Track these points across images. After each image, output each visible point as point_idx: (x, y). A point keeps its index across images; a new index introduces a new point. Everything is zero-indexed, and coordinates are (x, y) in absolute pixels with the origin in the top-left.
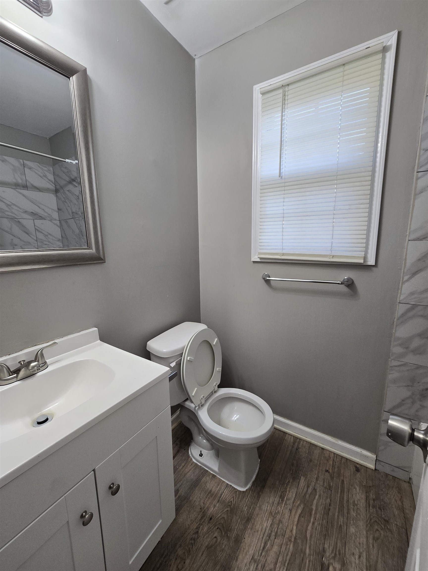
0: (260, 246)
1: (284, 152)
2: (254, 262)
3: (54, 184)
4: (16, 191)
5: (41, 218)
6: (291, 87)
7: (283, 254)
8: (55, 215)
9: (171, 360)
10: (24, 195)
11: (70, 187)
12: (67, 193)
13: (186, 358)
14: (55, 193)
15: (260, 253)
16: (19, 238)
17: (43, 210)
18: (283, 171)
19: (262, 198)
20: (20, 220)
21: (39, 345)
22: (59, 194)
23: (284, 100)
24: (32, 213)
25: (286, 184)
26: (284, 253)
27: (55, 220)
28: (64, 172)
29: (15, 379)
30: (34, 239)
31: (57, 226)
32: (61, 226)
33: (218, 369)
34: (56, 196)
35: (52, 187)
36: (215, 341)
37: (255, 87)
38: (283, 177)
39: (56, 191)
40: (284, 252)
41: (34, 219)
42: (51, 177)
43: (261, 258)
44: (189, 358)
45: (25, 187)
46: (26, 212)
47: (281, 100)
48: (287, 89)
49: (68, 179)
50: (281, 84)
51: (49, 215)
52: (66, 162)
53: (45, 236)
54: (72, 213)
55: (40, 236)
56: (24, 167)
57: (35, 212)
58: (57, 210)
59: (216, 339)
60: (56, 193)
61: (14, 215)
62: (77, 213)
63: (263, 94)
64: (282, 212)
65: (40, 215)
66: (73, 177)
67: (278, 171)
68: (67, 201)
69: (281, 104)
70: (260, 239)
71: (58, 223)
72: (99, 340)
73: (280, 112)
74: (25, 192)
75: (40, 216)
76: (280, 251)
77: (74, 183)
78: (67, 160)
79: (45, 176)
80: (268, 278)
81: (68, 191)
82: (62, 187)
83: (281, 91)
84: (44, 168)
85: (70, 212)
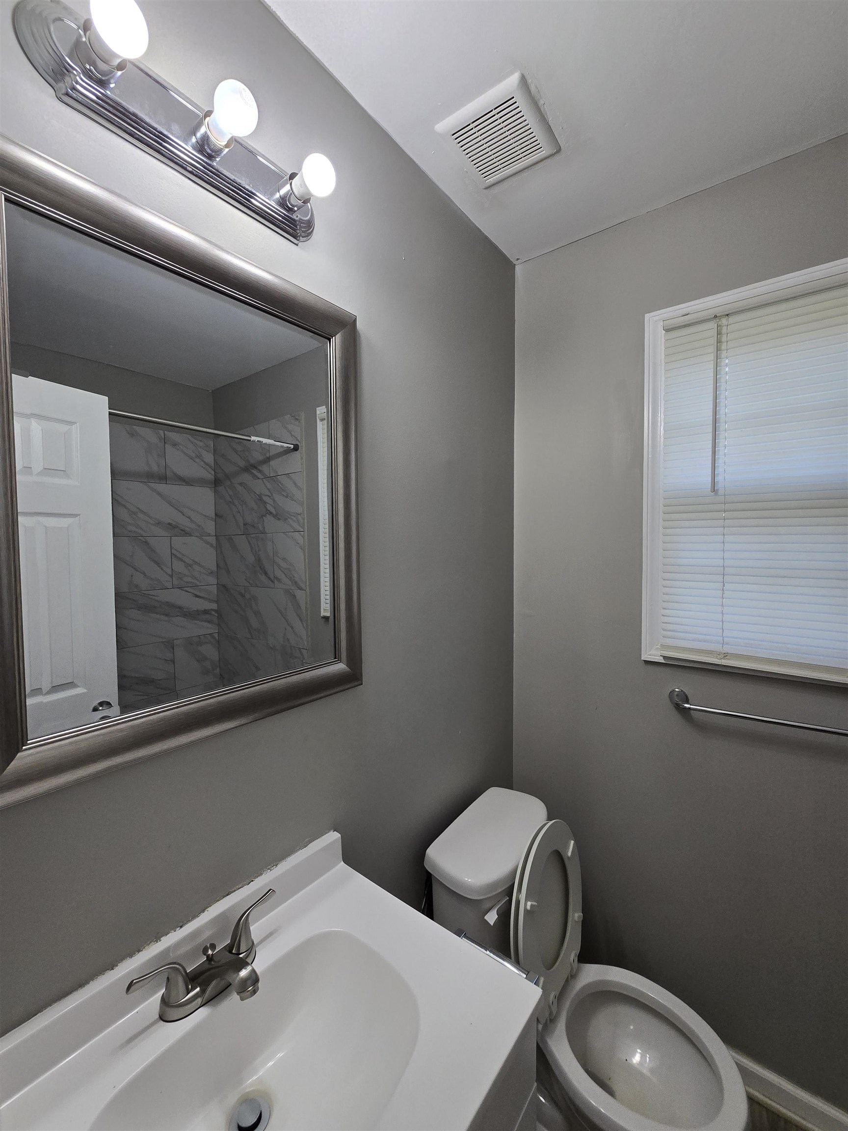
0: (664, 630)
1: (721, 442)
2: (646, 662)
3: (212, 469)
4: (149, 487)
5: (185, 533)
6: (732, 319)
7: (726, 655)
8: (210, 527)
10: (159, 494)
11: (246, 478)
12: (239, 488)
14: (214, 486)
15: (664, 647)
16: (144, 573)
17: (189, 518)
18: (719, 478)
19: (669, 531)
20: (150, 540)
22: (221, 489)
23: (719, 341)
24: (169, 524)
25: (728, 506)
26: (727, 653)
27: (209, 535)
28: (236, 451)
29: (199, 1001)
30: (166, 573)
31: (211, 545)
32: (218, 547)
33: (576, 915)
34: (216, 492)
35: (209, 475)
36: (570, 850)
37: (647, 316)
38: (721, 492)
39: (216, 483)
40: (727, 649)
41: (171, 537)
42: (209, 458)
43: (665, 657)
44: (529, 904)
45: (163, 478)
46: (159, 523)
47: (713, 341)
48: (724, 321)
49: (242, 463)
50: (712, 313)
51: (199, 526)
52: (250, 440)
53: (188, 566)
54: (245, 524)
55: (179, 567)
56: (165, 443)
57: (174, 523)
58: (214, 517)
59: (572, 842)
60: (215, 486)
61: (140, 531)
62: (253, 526)
63: (667, 330)
64: (721, 562)
65: (183, 528)
66: (252, 461)
67: (709, 479)
68: (236, 502)
69: (712, 349)
70: (663, 615)
71: (213, 540)
72: (343, 863)
73: (711, 365)
74: (162, 487)
75: (182, 530)
76: (718, 648)
77: (254, 472)
78: (253, 438)
79: (199, 456)
80: (687, 706)
81: (241, 484)
82: (228, 477)
83: (712, 325)
84: (198, 443)
85: (242, 525)
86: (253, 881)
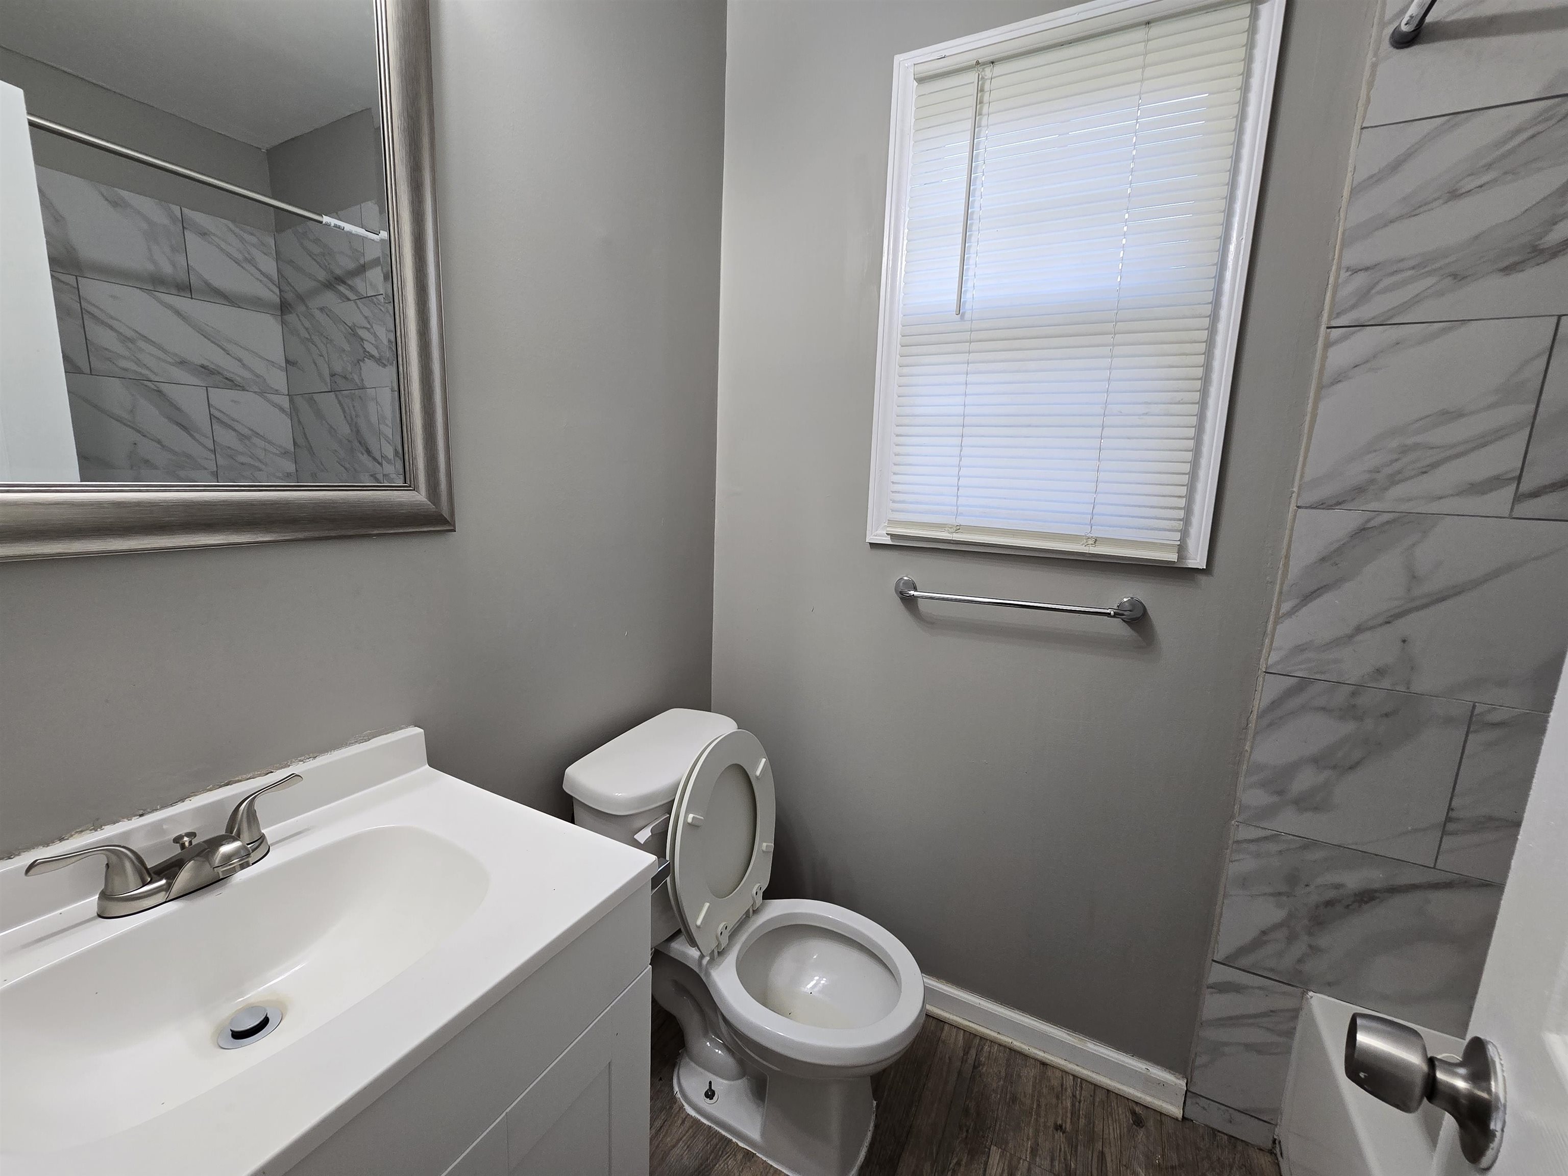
0: (894, 502)
1: (973, 246)
2: (873, 545)
3: (275, 285)
4: (155, 298)
5: (232, 384)
6: (999, 69)
7: (958, 528)
8: (278, 380)
9: (639, 823)
10: (178, 313)
11: (329, 299)
12: (317, 313)
13: (684, 815)
14: (280, 314)
15: (891, 522)
16: (159, 442)
17: (240, 360)
18: (967, 297)
19: (906, 370)
20: (165, 388)
21: (241, 781)
22: (291, 318)
23: (980, 102)
24: (203, 366)
25: (974, 336)
26: (960, 525)
27: (277, 392)
28: (310, 254)
29: (161, 897)
30: (204, 447)
31: (282, 410)
32: (294, 413)
33: (765, 844)
34: (283, 323)
35: (271, 295)
36: (760, 767)
37: (898, 58)
38: (968, 316)
39: (284, 308)
40: (961, 521)
41: (206, 387)
42: (269, 265)
43: (893, 536)
44: (691, 816)
45: (185, 288)
46: (183, 363)
47: (972, 101)
48: (988, 72)
49: (322, 275)
50: (971, 58)
51: (258, 376)
52: (321, 222)
53: (242, 437)
54: (332, 375)
55: (226, 437)
56: (183, 227)
57: (212, 366)
58: (284, 365)
59: (764, 760)
60: (282, 315)
61: (145, 372)
62: (345, 378)
63: (921, 80)
64: (960, 410)
65: (229, 375)
66: (338, 272)
67: (955, 297)
68: (316, 338)
69: (970, 113)
70: (893, 483)
71: (285, 402)
72: (427, 765)
73: (968, 136)
74: (182, 302)
75: (227, 378)
76: (951, 520)
77: (342, 288)
78: (326, 219)
79: (251, 261)
80: (912, 592)
81: (322, 309)
82: (301, 298)
83: (972, 76)
84: (245, 236)
85: (326, 373)
86: (272, 772)
